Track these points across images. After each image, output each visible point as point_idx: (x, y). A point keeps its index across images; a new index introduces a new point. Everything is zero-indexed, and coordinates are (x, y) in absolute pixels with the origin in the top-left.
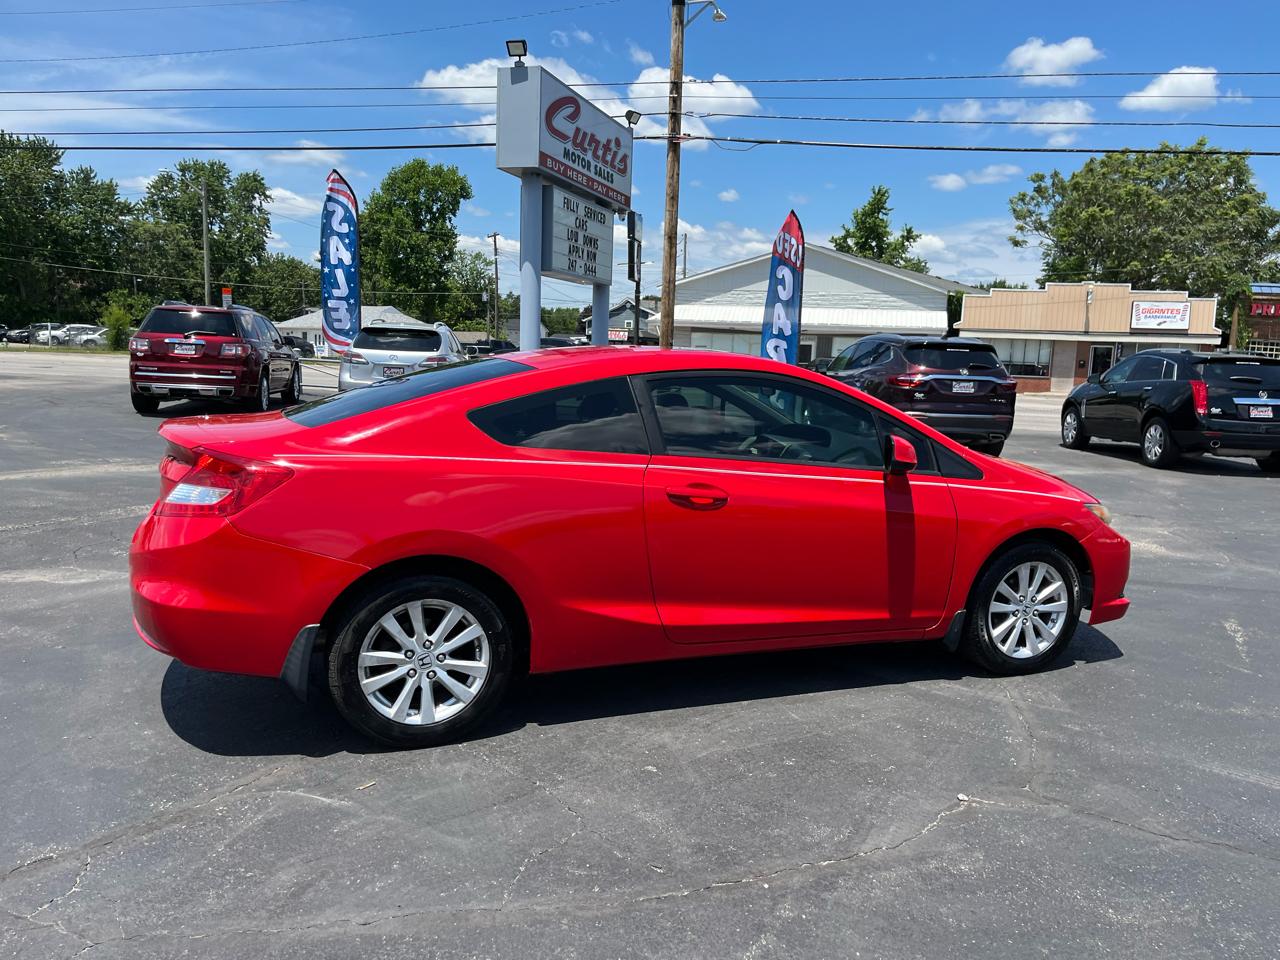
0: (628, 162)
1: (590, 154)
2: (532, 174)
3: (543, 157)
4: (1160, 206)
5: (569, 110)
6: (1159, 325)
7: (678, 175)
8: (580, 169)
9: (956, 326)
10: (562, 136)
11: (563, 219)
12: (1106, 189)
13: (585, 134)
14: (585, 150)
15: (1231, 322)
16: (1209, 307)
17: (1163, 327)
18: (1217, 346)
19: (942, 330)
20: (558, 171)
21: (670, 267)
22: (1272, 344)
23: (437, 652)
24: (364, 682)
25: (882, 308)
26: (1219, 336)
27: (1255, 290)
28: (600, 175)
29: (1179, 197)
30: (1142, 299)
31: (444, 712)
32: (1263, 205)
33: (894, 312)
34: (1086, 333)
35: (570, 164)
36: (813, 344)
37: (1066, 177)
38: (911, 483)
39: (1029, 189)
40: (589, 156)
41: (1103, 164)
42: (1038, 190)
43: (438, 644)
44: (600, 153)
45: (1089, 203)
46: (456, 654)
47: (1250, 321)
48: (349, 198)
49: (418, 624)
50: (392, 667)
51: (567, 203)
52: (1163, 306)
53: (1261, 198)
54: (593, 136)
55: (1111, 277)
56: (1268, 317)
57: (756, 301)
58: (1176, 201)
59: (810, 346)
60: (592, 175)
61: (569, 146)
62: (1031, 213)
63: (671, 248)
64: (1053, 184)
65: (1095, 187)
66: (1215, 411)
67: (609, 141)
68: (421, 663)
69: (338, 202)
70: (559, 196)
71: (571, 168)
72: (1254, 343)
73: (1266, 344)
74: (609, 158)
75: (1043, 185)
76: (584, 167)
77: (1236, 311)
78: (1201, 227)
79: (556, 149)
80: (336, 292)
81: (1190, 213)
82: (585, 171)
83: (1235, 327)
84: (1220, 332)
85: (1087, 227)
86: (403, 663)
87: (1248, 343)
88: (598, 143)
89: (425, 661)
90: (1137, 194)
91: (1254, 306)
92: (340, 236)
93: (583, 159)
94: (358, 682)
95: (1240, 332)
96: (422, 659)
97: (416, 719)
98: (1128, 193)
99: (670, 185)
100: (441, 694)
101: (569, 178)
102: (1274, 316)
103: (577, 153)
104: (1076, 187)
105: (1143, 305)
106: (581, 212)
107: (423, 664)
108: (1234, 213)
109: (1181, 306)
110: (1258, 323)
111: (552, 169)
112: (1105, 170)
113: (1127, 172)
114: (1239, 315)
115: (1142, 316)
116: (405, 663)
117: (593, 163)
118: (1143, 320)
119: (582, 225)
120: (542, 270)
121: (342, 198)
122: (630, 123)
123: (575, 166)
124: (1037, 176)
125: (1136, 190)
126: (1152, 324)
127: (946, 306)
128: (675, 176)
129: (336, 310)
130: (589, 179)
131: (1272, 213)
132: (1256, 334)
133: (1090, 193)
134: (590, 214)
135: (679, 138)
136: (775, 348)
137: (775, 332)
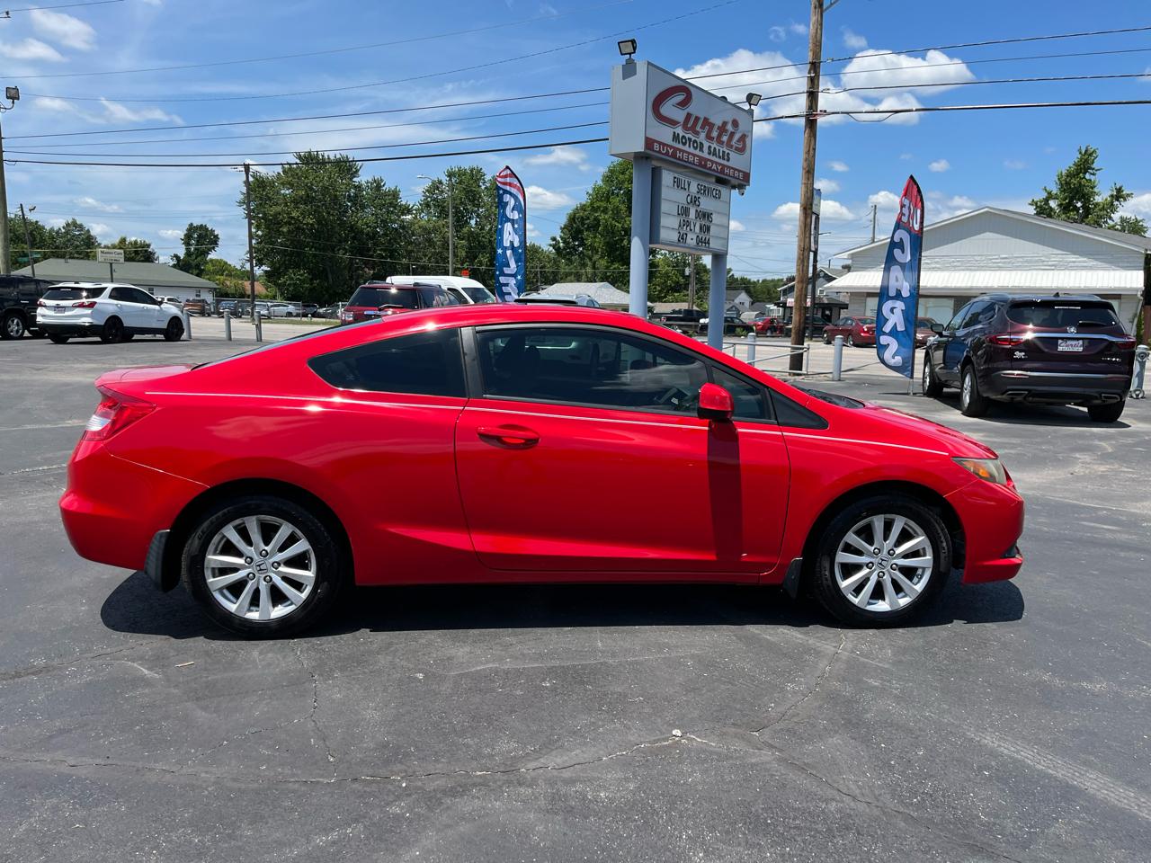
0: (748, 140)
1: (703, 135)
2: (642, 158)
3: (649, 143)
5: (680, 98)
7: (814, 149)
8: (691, 150)
10: (673, 123)
11: (673, 197)
13: (697, 118)
14: (697, 133)
19: (1137, 290)
20: (667, 154)
21: (805, 237)
23: (272, 560)
24: (210, 580)
25: (1072, 268)
28: (714, 154)
31: (279, 611)
33: (1084, 273)
35: (680, 146)
38: (740, 430)
40: (702, 138)
43: (273, 553)
44: (715, 134)
46: (290, 563)
48: (518, 189)
49: (256, 536)
50: (235, 569)
51: (677, 183)
54: (706, 119)
57: (933, 266)
60: (705, 155)
61: (679, 131)
63: (806, 218)
67: (725, 124)
68: (258, 568)
69: (511, 194)
70: (667, 177)
71: (680, 150)
74: (725, 138)
76: (695, 148)
79: (664, 134)
80: (506, 270)
82: (697, 152)
86: (243, 567)
88: (711, 126)
89: (262, 567)
92: (513, 222)
93: (695, 141)
94: (205, 580)
96: (259, 566)
97: (254, 615)
99: (806, 160)
101: (679, 159)
103: (687, 136)
106: (694, 189)
107: (261, 570)
111: (659, 152)
116: (245, 567)
117: (706, 145)
119: (695, 201)
120: (652, 243)
121: (514, 191)
122: (750, 105)
123: (686, 148)
127: (1142, 264)
128: (811, 152)
129: (507, 285)
130: (701, 158)
134: (704, 191)
135: (815, 115)
136: (892, 310)
137: (892, 293)
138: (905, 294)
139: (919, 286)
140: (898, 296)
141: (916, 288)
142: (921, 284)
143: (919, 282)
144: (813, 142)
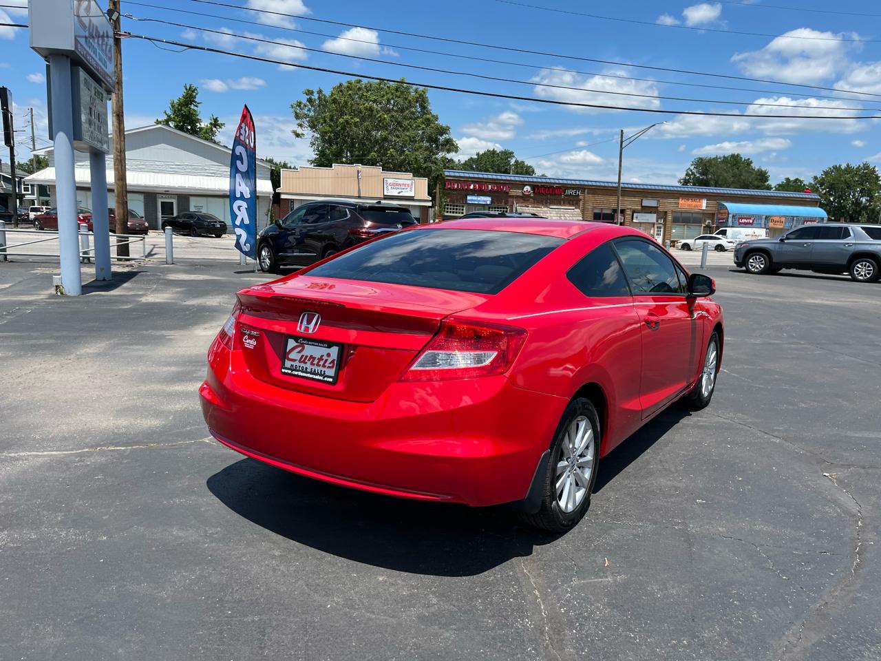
1: (96, 40)
3: (77, 41)
4: (385, 118)
5: (86, 3)
6: (399, 193)
7: (121, 64)
8: (92, 54)
9: (278, 190)
10: (83, 25)
11: (85, 96)
12: (352, 105)
13: (93, 25)
14: (93, 38)
15: (436, 193)
16: (424, 183)
17: (401, 194)
18: (429, 207)
19: (269, 193)
20: (83, 55)
21: (120, 141)
22: (457, 206)
25: (225, 176)
26: (430, 201)
27: (446, 174)
28: (101, 61)
29: (394, 114)
30: (391, 177)
32: (437, 122)
34: (359, 197)
35: (88, 49)
36: (175, 202)
37: (327, 92)
39: (304, 99)
40: (96, 46)
41: (349, 88)
42: (310, 100)
44: (100, 42)
45: (342, 114)
47: (447, 192)
51: (86, 82)
52: (400, 182)
53: (437, 119)
54: (96, 27)
55: (361, 160)
56: (454, 190)
58: (393, 116)
59: (172, 203)
60: (97, 60)
61: (87, 34)
62: (307, 116)
63: (120, 124)
64: (319, 98)
65: (346, 103)
67: (104, 33)
70: (82, 76)
72: (448, 205)
73: (454, 206)
74: (104, 47)
75: (313, 97)
76: (94, 53)
77: (438, 186)
78: (408, 134)
81: (399, 124)
82: (94, 56)
83: (438, 196)
84: (430, 198)
85: (344, 128)
87: (445, 205)
88: (99, 33)
90: (371, 109)
91: (447, 183)
93: (94, 46)
95: (441, 198)
98: (366, 109)
101: (88, 61)
102: (456, 190)
103: (91, 40)
104: (334, 101)
105: (390, 181)
106: (93, 92)
108: (423, 126)
109: (409, 182)
110: (449, 193)
111: (80, 53)
112: (350, 92)
113: (363, 95)
114: (439, 188)
115: (390, 187)
117: (98, 51)
118: (390, 190)
119: (93, 102)
120: (74, 139)
122: (110, 19)
123: (90, 52)
124: (309, 91)
125: (370, 107)
126: (395, 193)
127: (269, 176)
128: (119, 66)
130: (97, 64)
131: (442, 127)
132: (448, 200)
133: (343, 106)
134: (97, 93)
135: (120, 35)
136: (239, 208)
137: (238, 195)
138: (247, 196)
139: (256, 190)
140: (242, 198)
141: (254, 191)
142: (257, 189)
143: (255, 187)
144: (119, 57)
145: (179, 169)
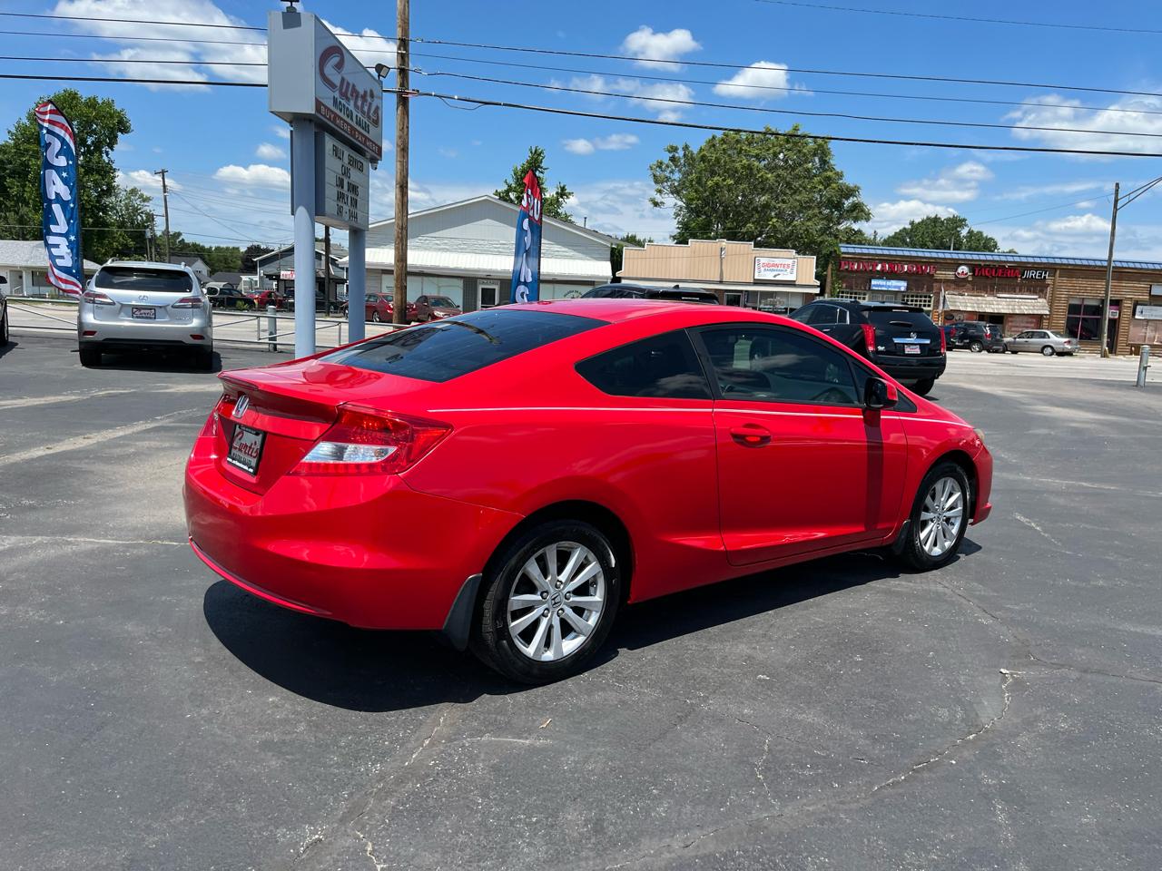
0: (380, 113)
1: (352, 102)
2: (305, 120)
3: (318, 104)
4: (767, 179)
5: (335, 60)
6: (775, 276)
7: (408, 127)
8: (345, 118)
9: (618, 274)
10: (331, 85)
11: (333, 166)
12: (725, 162)
13: (348, 84)
14: (348, 99)
15: (826, 275)
16: (810, 263)
17: (777, 278)
18: (817, 295)
19: (607, 278)
20: (329, 119)
21: (402, 214)
22: (856, 294)
23: (565, 591)
24: (511, 625)
25: (556, 257)
26: (818, 286)
27: (843, 250)
28: (360, 125)
29: (780, 172)
30: (762, 255)
31: (570, 646)
32: (841, 181)
33: (566, 261)
34: (721, 282)
35: (338, 112)
36: (497, 288)
37: (695, 149)
38: (881, 417)
39: (666, 157)
40: (351, 107)
41: (723, 141)
42: (673, 159)
43: (566, 584)
44: (359, 103)
45: (713, 173)
46: (580, 591)
47: (841, 275)
48: (66, 130)
49: (553, 567)
50: (531, 609)
51: (335, 150)
52: (777, 261)
53: (840, 175)
54: (354, 86)
55: (732, 236)
56: (852, 271)
58: (778, 176)
59: (494, 290)
60: (354, 124)
61: (337, 95)
62: (668, 179)
63: (403, 196)
64: (685, 155)
65: (718, 160)
66: (880, 348)
67: (365, 92)
68: (553, 602)
69: (53, 134)
70: (329, 143)
71: (339, 117)
72: (843, 292)
73: (851, 294)
74: (366, 109)
75: (677, 155)
76: (348, 116)
77: (830, 266)
78: (798, 198)
79: (328, 97)
80: (53, 228)
81: (788, 185)
82: (349, 120)
83: (829, 280)
84: (818, 283)
85: (713, 193)
86: (539, 604)
87: (839, 293)
88: (357, 93)
89: (557, 600)
90: (750, 168)
91: (843, 262)
92: (58, 169)
93: (348, 109)
94: (507, 625)
95: (833, 284)
96: (554, 599)
97: (549, 656)
98: (743, 167)
99: (400, 137)
100: (567, 629)
101: (337, 126)
102: (857, 271)
103: (343, 102)
104: (703, 159)
105: (763, 260)
106: (346, 160)
107: (555, 603)
108: (821, 187)
109: (790, 262)
110: (845, 277)
111: (325, 116)
112: (724, 146)
113: (741, 149)
114: (832, 270)
115: (762, 269)
116: (542, 603)
117: (355, 113)
118: (762, 272)
119: (346, 172)
120: (316, 215)
121: (57, 130)
122: (379, 76)
123: (341, 115)
124: (672, 147)
125: (749, 165)
126: (769, 276)
127: (609, 256)
128: (405, 129)
129: (57, 246)
130: (353, 129)
131: (848, 188)
132: (844, 285)
133: (714, 165)
134: (353, 162)
135: (408, 93)
137: (521, 279)
138: (531, 280)
139: (539, 272)
141: (537, 275)
144: (406, 121)
145: (504, 248)
